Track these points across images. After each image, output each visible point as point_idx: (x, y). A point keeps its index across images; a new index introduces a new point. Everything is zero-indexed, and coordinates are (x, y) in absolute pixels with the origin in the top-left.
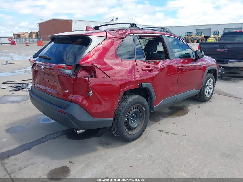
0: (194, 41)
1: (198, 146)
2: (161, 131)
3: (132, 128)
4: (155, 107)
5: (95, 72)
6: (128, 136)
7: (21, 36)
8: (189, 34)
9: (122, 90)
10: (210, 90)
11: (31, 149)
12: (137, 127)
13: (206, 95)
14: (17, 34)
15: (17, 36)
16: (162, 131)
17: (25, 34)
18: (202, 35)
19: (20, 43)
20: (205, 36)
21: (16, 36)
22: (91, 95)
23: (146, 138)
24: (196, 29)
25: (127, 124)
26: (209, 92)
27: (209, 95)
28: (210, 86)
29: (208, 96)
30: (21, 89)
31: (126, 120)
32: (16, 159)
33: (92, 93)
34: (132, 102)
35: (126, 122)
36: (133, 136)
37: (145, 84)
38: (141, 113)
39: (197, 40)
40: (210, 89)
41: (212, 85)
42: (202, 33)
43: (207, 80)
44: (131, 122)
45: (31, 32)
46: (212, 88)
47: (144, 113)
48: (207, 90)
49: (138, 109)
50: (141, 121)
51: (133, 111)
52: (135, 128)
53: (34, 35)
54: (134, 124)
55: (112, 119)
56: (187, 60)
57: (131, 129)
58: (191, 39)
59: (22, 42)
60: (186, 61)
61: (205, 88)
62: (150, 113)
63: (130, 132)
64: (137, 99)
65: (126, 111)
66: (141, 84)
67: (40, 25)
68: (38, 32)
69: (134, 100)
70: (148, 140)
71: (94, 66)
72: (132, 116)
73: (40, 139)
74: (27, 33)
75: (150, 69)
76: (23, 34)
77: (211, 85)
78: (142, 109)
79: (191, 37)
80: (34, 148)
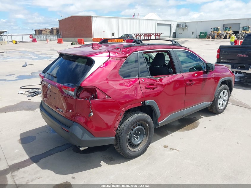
0: (221, 37)
1: (200, 166)
2: (165, 147)
3: (135, 144)
4: (160, 123)
5: (96, 93)
6: (130, 153)
7: (42, 32)
8: (215, 29)
9: (123, 109)
10: (223, 102)
11: (39, 161)
12: (140, 143)
13: (219, 106)
14: (39, 30)
15: (39, 33)
16: (167, 146)
17: (46, 30)
18: (230, 31)
19: (41, 40)
20: (233, 32)
21: (37, 32)
22: (92, 116)
23: (150, 154)
24: (224, 24)
25: (129, 141)
26: (222, 104)
27: (223, 107)
28: (224, 98)
29: (221, 108)
30: (37, 95)
31: (128, 138)
32: (24, 172)
33: (92, 114)
34: (134, 120)
35: (129, 140)
36: (135, 153)
37: (148, 102)
38: (144, 130)
39: (224, 36)
40: (224, 100)
41: (227, 97)
42: (230, 28)
43: (221, 91)
44: (134, 139)
45: (52, 29)
46: (227, 99)
47: (148, 129)
48: (221, 101)
49: (141, 126)
50: (145, 137)
51: (136, 128)
52: (138, 145)
53: (55, 31)
54: (137, 141)
55: (114, 138)
56: (196, 73)
57: (133, 146)
58: (218, 34)
59: (43, 40)
60: (196, 75)
61: (217, 100)
62: (155, 129)
63: (132, 149)
64: (140, 116)
65: (128, 129)
66: (144, 102)
67: (60, 22)
68: (59, 28)
69: (136, 118)
70: (151, 157)
71: (96, 88)
72: (135, 133)
73: (48, 151)
74: (48, 29)
75: (155, 86)
76: (44, 30)
77: (225, 96)
78: (146, 126)
79: (218, 32)
80: (42, 161)
